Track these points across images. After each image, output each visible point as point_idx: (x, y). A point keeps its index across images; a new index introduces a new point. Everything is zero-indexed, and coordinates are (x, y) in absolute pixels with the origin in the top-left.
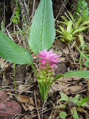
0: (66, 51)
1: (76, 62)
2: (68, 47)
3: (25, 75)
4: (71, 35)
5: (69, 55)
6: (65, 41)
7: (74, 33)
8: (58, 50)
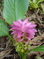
0: (34, 16)
1: (42, 24)
2: (35, 13)
3: (6, 40)
4: (37, 5)
5: (36, 19)
6: (32, 9)
7: (38, 3)
8: (28, 16)
